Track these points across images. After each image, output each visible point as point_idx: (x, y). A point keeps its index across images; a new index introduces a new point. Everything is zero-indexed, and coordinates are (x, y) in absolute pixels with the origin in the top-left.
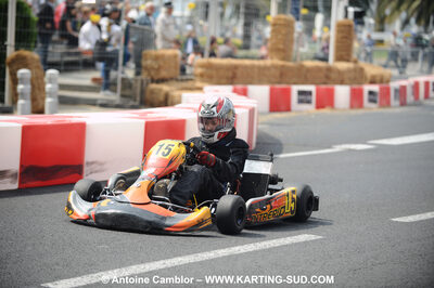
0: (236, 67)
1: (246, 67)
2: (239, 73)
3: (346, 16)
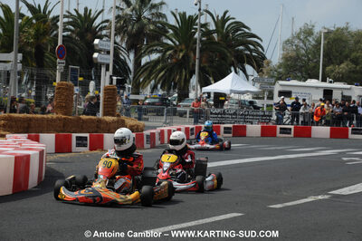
0: (30, 119)
1: (37, 119)
2: (32, 123)
3: (111, 83)
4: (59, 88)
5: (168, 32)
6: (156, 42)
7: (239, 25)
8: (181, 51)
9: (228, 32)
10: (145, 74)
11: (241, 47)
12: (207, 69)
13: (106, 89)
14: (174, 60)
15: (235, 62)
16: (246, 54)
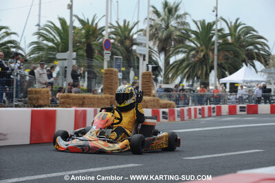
0: (84, 98)
1: (90, 98)
2: (86, 101)
3: (148, 70)
4: (106, 74)
5: (190, 37)
6: (181, 45)
7: (249, 30)
8: (202, 51)
9: (240, 35)
10: (173, 71)
11: (251, 47)
12: (224, 65)
13: (144, 75)
14: (196, 59)
15: (246, 59)
16: (256, 53)
